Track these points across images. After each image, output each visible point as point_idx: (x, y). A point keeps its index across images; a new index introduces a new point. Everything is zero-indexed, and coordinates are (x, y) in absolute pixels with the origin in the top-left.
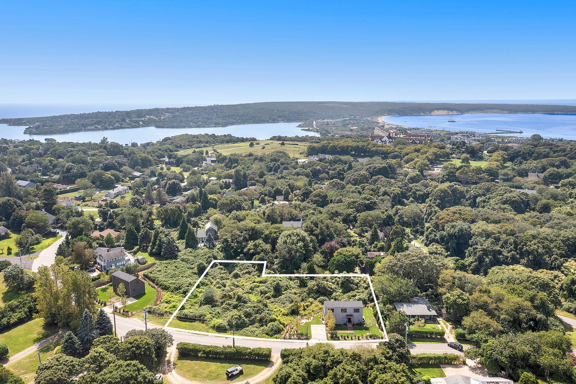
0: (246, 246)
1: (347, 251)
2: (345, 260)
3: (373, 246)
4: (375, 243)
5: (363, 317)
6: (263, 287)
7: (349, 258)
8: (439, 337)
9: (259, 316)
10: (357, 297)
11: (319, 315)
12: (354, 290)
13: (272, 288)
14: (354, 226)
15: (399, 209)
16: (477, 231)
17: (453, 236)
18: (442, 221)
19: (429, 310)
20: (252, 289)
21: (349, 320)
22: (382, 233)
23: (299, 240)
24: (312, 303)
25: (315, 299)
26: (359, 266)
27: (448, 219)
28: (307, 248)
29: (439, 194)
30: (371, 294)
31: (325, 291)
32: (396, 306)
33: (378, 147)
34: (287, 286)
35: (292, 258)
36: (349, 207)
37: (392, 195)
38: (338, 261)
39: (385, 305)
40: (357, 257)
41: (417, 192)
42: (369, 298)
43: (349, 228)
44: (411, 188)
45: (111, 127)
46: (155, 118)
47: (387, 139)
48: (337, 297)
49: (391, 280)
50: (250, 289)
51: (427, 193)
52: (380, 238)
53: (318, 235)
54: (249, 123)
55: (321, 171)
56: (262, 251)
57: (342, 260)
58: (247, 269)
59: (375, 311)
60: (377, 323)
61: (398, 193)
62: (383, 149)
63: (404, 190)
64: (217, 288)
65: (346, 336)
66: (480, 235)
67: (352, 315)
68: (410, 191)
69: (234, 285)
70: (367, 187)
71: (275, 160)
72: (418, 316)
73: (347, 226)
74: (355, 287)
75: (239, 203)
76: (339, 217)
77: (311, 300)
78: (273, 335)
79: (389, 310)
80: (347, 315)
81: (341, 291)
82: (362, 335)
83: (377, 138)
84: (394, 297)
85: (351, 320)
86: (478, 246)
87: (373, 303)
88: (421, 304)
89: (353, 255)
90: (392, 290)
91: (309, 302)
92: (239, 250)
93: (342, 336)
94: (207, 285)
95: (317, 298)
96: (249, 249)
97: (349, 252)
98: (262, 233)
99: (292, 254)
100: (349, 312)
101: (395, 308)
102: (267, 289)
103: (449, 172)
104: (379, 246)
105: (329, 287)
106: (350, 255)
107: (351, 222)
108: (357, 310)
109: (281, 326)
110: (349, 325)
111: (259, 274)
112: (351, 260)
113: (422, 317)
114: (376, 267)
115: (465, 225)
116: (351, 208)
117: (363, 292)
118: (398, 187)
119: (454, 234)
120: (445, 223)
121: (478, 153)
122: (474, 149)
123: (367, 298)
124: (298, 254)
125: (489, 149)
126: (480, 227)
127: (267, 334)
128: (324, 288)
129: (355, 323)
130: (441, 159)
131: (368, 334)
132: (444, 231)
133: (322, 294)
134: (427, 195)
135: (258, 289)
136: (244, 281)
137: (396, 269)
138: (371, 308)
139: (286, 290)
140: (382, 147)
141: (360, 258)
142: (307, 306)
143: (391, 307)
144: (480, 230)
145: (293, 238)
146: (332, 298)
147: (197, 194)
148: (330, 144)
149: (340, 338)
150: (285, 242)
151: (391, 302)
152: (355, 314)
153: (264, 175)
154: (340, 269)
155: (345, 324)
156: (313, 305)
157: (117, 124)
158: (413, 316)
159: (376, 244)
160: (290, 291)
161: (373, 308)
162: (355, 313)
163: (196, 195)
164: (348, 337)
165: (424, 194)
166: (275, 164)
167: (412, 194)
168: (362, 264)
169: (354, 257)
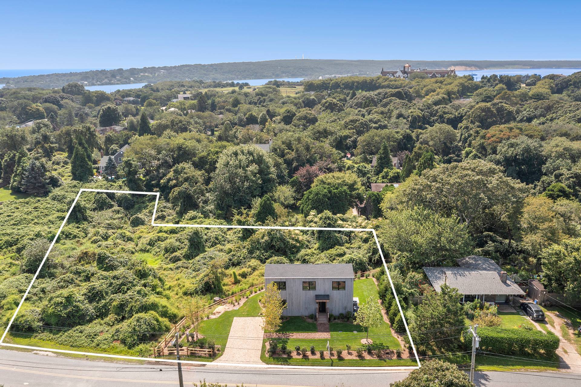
0: (164, 175)
1: (333, 176)
2: (330, 192)
3: (380, 176)
4: (385, 170)
5: (356, 299)
6: (172, 240)
7: (337, 188)
8: (542, 351)
9: (118, 298)
10: (346, 257)
11: (259, 295)
12: (341, 245)
13: (186, 242)
14: (352, 155)
15: (421, 133)
16: (553, 150)
17: (513, 161)
18: (492, 139)
19: (505, 282)
20: (151, 243)
21: (322, 308)
22: (397, 158)
23: (252, 162)
24: (254, 269)
25: (263, 261)
26: (357, 205)
27: (501, 136)
28: (267, 177)
29: (479, 114)
30: (375, 251)
31: (283, 246)
32: (429, 274)
33: (391, 81)
34: (217, 238)
35: (237, 190)
36: (346, 126)
37: (410, 119)
38: (317, 194)
39: (403, 273)
40: (352, 187)
41: (445, 116)
42: (370, 259)
43: (345, 156)
44: (437, 111)
45: (99, 83)
46: (150, 75)
47: (401, 74)
48: (306, 257)
49: (419, 220)
50: (148, 245)
51: (459, 115)
52: (393, 164)
53: (293, 160)
54: (250, 79)
55: (315, 101)
56: (186, 180)
57: (323, 193)
58: (162, 211)
59: (382, 287)
60: (387, 313)
61: (418, 116)
62: (397, 83)
63: (426, 113)
64: (92, 242)
65: (309, 349)
66: (560, 156)
67: (327, 297)
68: (435, 115)
69: (124, 237)
70: (375, 110)
71: (262, 95)
72: (481, 297)
73: (343, 154)
74: (344, 238)
75: (184, 125)
76: (329, 137)
77: (254, 262)
78: (134, 345)
79: (414, 284)
80: (317, 297)
81: (316, 246)
82: (349, 348)
83: (390, 74)
84: (425, 255)
85: (328, 306)
86: (562, 172)
87: (378, 269)
88: (485, 269)
89: (344, 184)
90: (420, 240)
91: (250, 266)
92: (153, 182)
93: (298, 349)
94: (75, 237)
95: (267, 259)
96: (170, 180)
97: (338, 178)
98: (194, 155)
99: (235, 183)
100: (321, 289)
101: (426, 279)
102: (178, 243)
103: (485, 97)
104: (391, 174)
105: (293, 239)
106: (339, 184)
107: (348, 148)
108: (339, 285)
109: (165, 321)
110: (322, 319)
111: (177, 220)
112: (341, 193)
113: (490, 298)
114: (386, 200)
115: (533, 143)
116: (349, 129)
117: (360, 248)
118: (419, 109)
119: (515, 157)
120: (497, 142)
121: (516, 85)
122: (510, 80)
123: (365, 259)
124: (246, 184)
125: (529, 81)
126: (560, 144)
127: (123, 342)
128: (282, 239)
129: (336, 313)
130: (468, 94)
131: (364, 341)
132: (497, 155)
133: (278, 251)
134: (460, 119)
135: (163, 244)
136: (145, 230)
137: (428, 196)
138: (374, 280)
139: (214, 245)
140: (395, 81)
141: (358, 189)
142: (244, 276)
143: (418, 276)
144: (560, 149)
145: (240, 157)
146: (298, 260)
147: (138, 121)
148: (331, 81)
149: (294, 354)
150: (227, 164)
151: (417, 266)
152: (336, 295)
153: (239, 103)
154: (321, 207)
155: (313, 317)
156: (256, 273)
157: (106, 80)
158: (470, 298)
159: (387, 173)
160: (221, 247)
161: (378, 279)
162: (336, 292)
163: (136, 123)
164: (313, 353)
165: (455, 117)
166: (260, 98)
167: (437, 119)
168: (361, 200)
169: (345, 188)
